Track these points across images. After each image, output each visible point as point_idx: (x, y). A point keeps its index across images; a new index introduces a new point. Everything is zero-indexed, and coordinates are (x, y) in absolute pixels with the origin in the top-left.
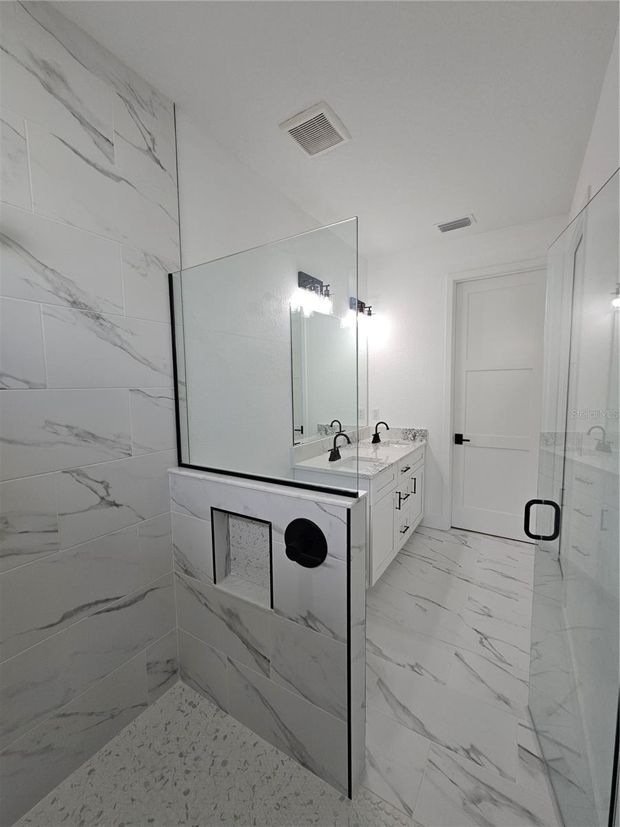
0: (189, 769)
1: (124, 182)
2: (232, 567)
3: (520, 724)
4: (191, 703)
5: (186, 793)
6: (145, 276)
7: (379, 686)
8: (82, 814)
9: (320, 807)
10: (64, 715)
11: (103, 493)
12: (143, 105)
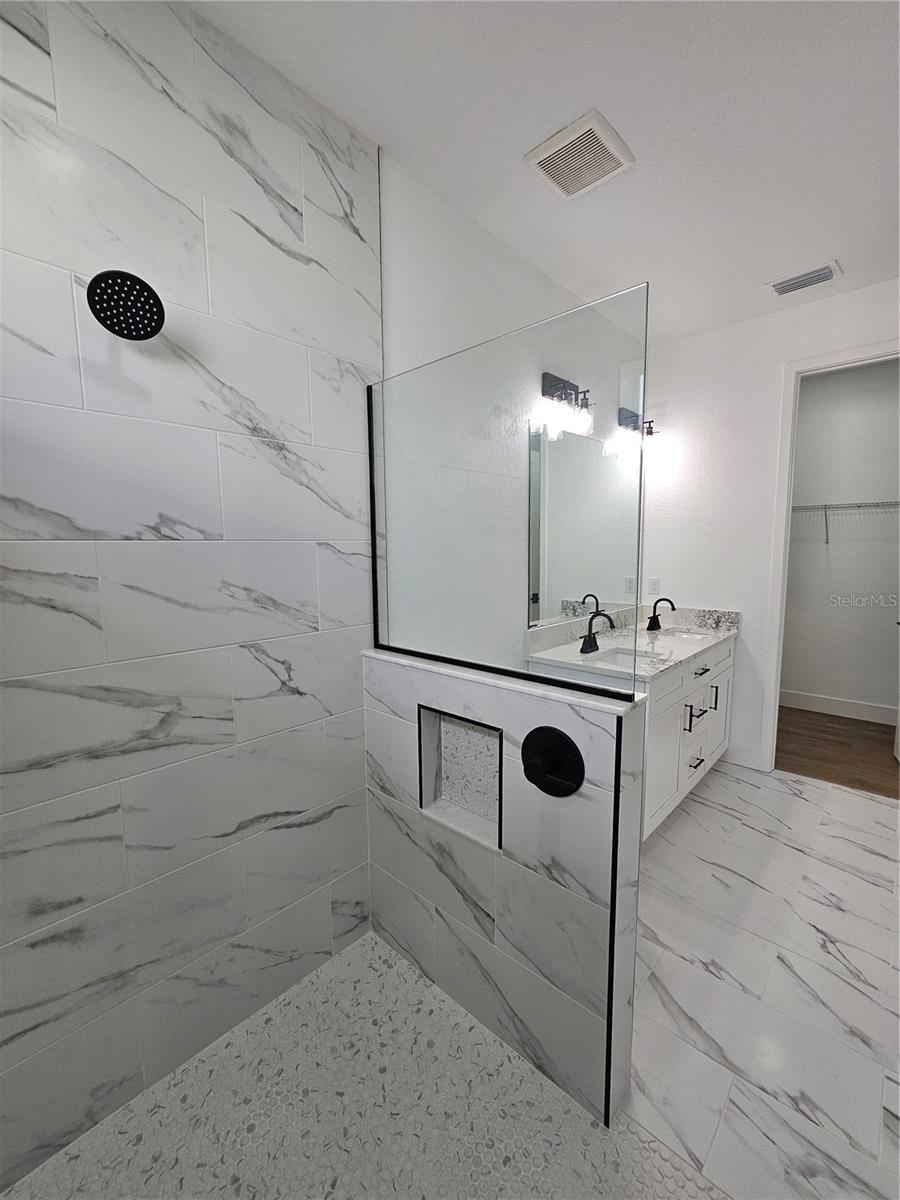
0: (385, 1042)
1: (315, 264)
2: (443, 788)
3: (888, 1078)
4: (385, 962)
5: (383, 1070)
6: (338, 390)
7: (653, 985)
8: (260, 1067)
9: (562, 1128)
10: (238, 946)
11: (285, 677)
12: (339, 154)
